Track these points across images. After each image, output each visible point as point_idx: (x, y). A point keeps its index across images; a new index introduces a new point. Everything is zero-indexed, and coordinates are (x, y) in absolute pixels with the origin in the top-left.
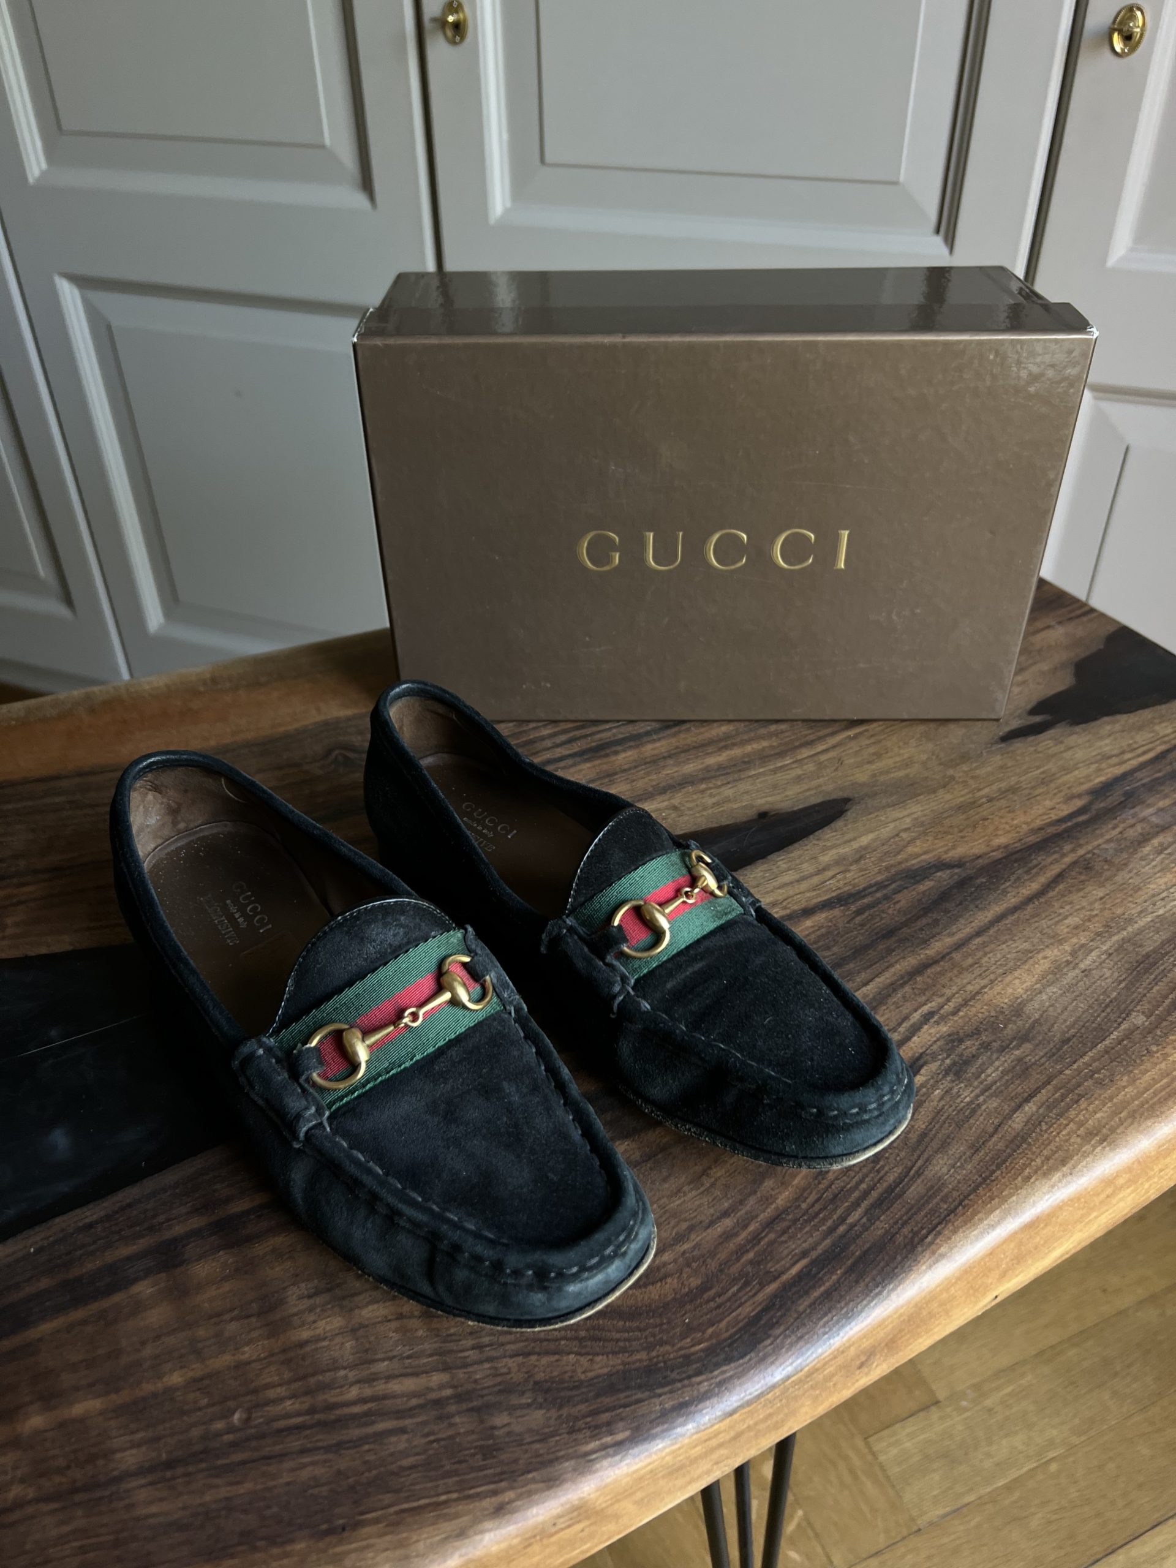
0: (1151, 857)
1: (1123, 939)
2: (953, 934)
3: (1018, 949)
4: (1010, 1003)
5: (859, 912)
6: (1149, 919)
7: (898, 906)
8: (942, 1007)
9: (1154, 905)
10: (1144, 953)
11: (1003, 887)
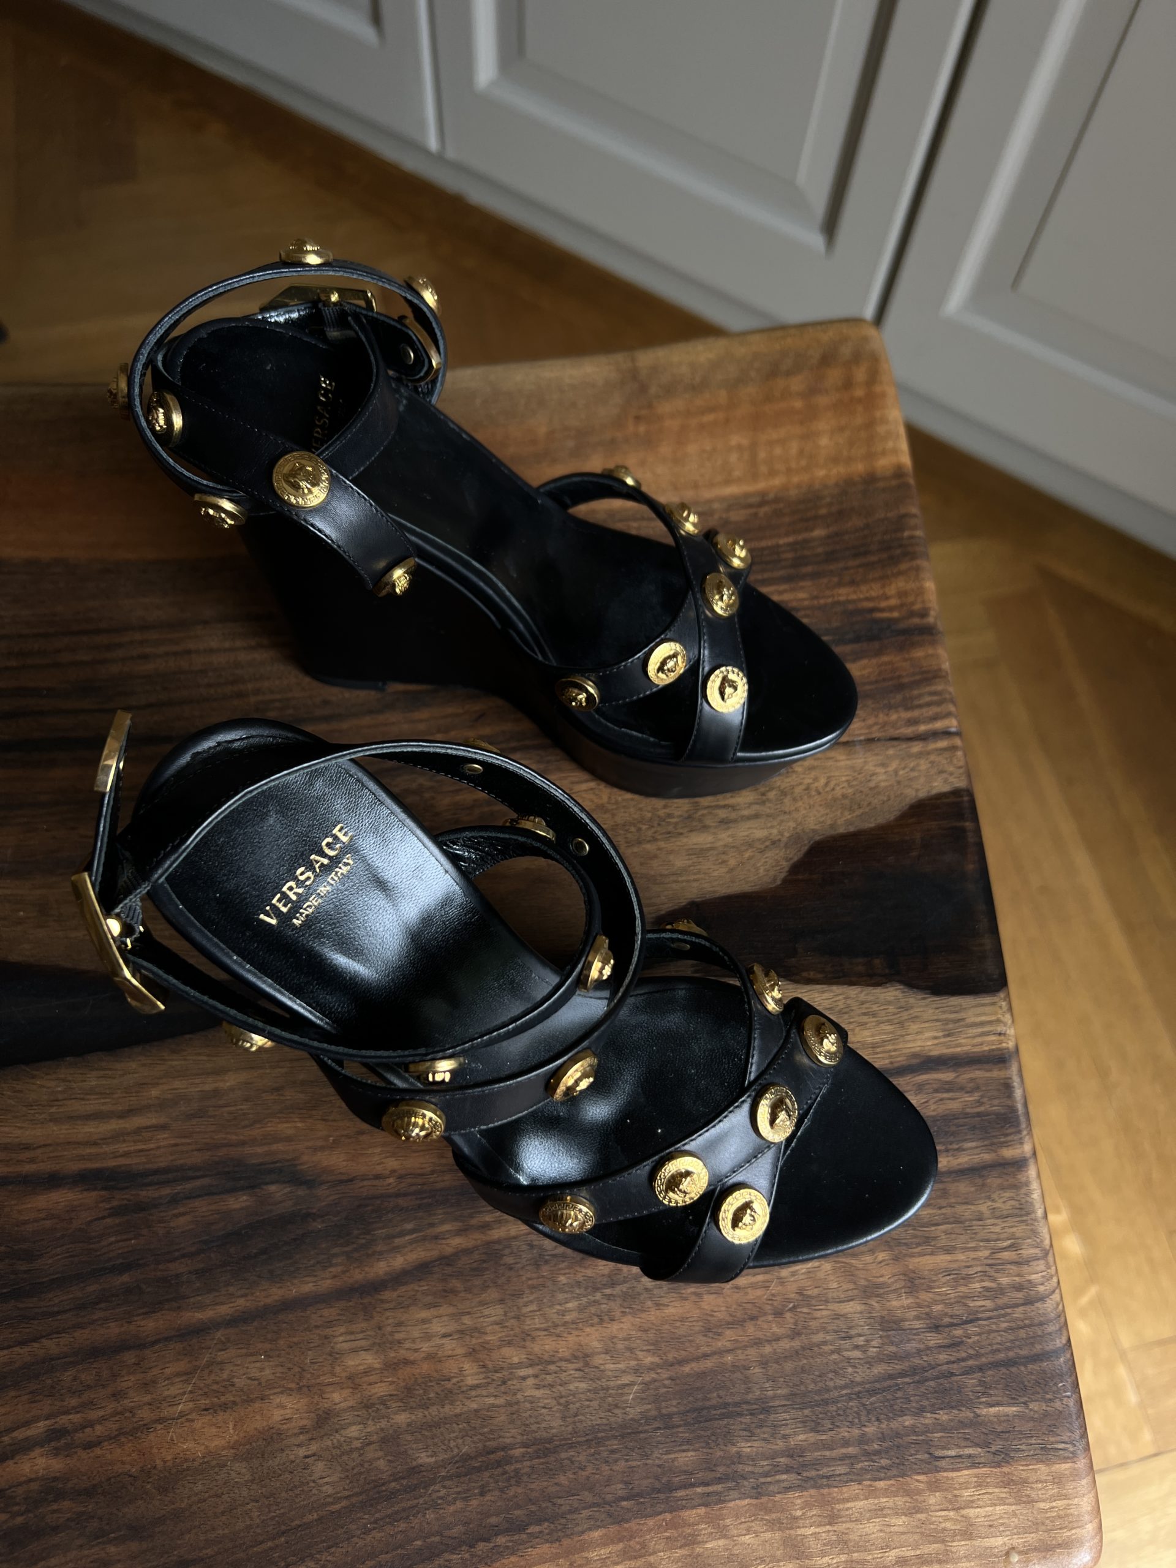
0: (578, 1291)
1: (409, 1425)
2: (201, 1307)
3: (258, 1375)
4: (170, 1464)
5: (115, 1212)
6: (474, 1406)
7: (172, 1224)
8: (85, 1427)
9: (504, 1383)
10: (414, 1463)
11: (336, 1250)
